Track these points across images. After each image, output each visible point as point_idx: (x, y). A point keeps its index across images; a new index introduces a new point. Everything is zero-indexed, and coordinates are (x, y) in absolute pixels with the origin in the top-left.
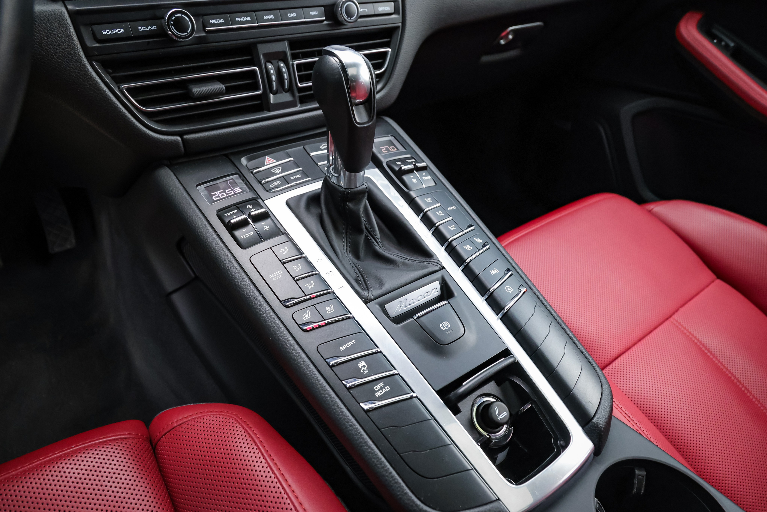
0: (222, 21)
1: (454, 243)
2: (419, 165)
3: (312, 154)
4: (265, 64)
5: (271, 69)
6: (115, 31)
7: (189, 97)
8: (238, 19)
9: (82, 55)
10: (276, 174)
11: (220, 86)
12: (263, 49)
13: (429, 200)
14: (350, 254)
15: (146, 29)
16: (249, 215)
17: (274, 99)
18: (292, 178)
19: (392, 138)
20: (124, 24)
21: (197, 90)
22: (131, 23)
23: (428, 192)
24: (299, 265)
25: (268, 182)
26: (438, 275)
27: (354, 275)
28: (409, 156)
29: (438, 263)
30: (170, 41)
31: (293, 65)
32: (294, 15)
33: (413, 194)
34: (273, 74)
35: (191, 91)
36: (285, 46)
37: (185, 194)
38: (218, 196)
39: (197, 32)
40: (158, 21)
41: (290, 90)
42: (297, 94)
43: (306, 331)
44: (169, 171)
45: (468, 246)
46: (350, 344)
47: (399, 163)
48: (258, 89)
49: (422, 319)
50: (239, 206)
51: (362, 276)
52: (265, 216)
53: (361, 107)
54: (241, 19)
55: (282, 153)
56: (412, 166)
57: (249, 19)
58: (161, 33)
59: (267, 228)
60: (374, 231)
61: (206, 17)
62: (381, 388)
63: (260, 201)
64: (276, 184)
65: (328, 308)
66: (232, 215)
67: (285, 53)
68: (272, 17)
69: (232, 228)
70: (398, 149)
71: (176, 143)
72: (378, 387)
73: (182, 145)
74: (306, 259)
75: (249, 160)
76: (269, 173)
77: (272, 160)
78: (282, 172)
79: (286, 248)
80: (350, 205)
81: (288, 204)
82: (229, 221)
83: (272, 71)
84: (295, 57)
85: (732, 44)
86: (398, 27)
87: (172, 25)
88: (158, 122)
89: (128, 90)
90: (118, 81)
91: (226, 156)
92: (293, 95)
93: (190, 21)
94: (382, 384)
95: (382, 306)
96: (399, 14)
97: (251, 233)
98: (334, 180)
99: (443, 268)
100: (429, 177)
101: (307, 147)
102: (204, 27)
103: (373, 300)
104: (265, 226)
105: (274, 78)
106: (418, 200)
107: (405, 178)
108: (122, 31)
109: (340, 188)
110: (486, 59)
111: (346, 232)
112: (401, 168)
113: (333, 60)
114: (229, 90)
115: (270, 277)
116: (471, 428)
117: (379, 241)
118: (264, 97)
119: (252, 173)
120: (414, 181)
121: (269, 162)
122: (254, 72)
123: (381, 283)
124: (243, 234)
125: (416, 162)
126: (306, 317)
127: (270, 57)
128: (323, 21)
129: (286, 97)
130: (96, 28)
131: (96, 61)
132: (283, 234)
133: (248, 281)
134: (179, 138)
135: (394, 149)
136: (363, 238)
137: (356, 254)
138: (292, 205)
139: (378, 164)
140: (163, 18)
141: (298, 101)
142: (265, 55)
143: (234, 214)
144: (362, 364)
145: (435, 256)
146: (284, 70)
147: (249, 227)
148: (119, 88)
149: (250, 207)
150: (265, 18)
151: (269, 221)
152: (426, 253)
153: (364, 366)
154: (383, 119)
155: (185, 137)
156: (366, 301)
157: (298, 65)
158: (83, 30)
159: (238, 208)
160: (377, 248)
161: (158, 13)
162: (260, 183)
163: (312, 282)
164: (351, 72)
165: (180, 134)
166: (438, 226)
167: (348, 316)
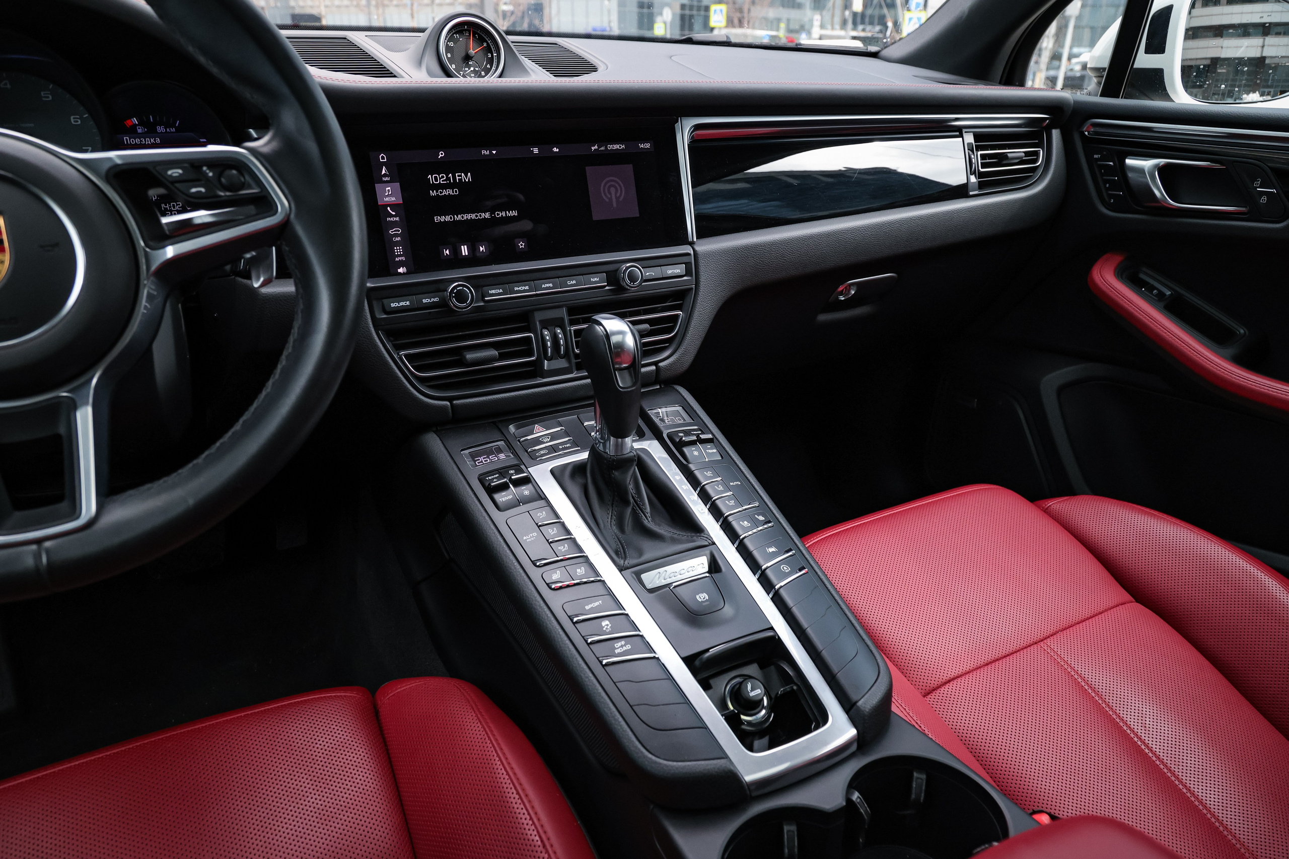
0: (501, 291)
1: (730, 519)
2: (703, 437)
3: (586, 424)
4: (541, 331)
5: (547, 335)
6: (401, 304)
7: (462, 363)
8: (516, 289)
9: (371, 326)
10: (544, 443)
11: (494, 353)
12: (539, 316)
13: (709, 474)
14: (614, 528)
15: (429, 300)
16: (511, 480)
17: (547, 366)
18: (560, 447)
19: (679, 409)
20: (410, 297)
21: (470, 356)
22: (417, 296)
23: (711, 465)
24: (555, 529)
25: (535, 450)
26: (707, 551)
27: (614, 546)
28: (696, 427)
29: (709, 537)
30: (451, 312)
31: (570, 330)
32: (574, 282)
33: (692, 467)
34: (548, 340)
35: (465, 357)
36: (563, 313)
37: (449, 458)
38: (482, 462)
39: (476, 302)
40: (440, 293)
41: (566, 356)
42: (574, 361)
43: (554, 589)
44: (435, 436)
45: (746, 522)
46: (597, 604)
47: (681, 434)
48: (531, 355)
49: (677, 588)
50: (502, 472)
51: (623, 547)
52: (527, 480)
53: (626, 373)
54: (520, 288)
55: (553, 421)
56: (695, 438)
57: (527, 288)
58: (443, 304)
59: (526, 493)
60: (644, 504)
61: (485, 288)
62: (622, 646)
63: (523, 467)
64: (542, 452)
65: (578, 570)
66: (494, 479)
67: (562, 319)
68: (551, 285)
69: (491, 491)
70: (684, 420)
71: (445, 407)
72: (619, 644)
73: (450, 411)
74: (563, 525)
75: (517, 428)
76: (537, 441)
77: (541, 428)
78: (550, 441)
79: (544, 512)
80: (616, 474)
81: (552, 471)
82: (490, 484)
83: (548, 338)
84: (573, 322)
85: (1168, 293)
86: (692, 289)
87: (453, 297)
88: (430, 387)
89: (406, 356)
90: (398, 348)
91: (494, 423)
92: (569, 361)
93: (470, 291)
94: (623, 643)
95: (638, 575)
96: (691, 276)
97: (511, 497)
98: (601, 448)
99: (714, 543)
100: (715, 451)
101: (581, 416)
102: (483, 296)
103: (628, 568)
104: (526, 490)
105: (549, 344)
106: (698, 474)
107: (686, 449)
108: (408, 303)
109: (605, 455)
110: (822, 317)
111: (613, 504)
112: (681, 438)
113: (599, 329)
114: (502, 357)
115: (525, 538)
116: (721, 706)
117: (648, 515)
118: (538, 364)
119: (519, 441)
120: (696, 453)
121: (539, 431)
122: (529, 338)
123: (641, 554)
124: (502, 497)
125: (703, 433)
126: (556, 576)
127: (546, 324)
128: (605, 286)
129: (562, 363)
130: (385, 301)
131: (382, 330)
132: (542, 499)
133: (502, 541)
134: (448, 403)
135: (679, 420)
136: (629, 511)
137: (621, 526)
138: (556, 473)
139: (657, 434)
140: (446, 291)
141: (574, 368)
142: (541, 322)
143: (495, 478)
144: (605, 623)
145: (706, 532)
146: (560, 336)
147: (509, 491)
148: (398, 354)
149: (512, 472)
150: (543, 286)
151: (530, 486)
152: (695, 528)
153: (607, 625)
154: (674, 388)
155: (454, 402)
156: (621, 569)
157: (575, 331)
158: (375, 303)
159: (500, 473)
160: (646, 522)
161: (442, 286)
162: (527, 451)
163: (566, 545)
164: (614, 339)
165: (450, 399)
166: (715, 500)
167: (599, 578)
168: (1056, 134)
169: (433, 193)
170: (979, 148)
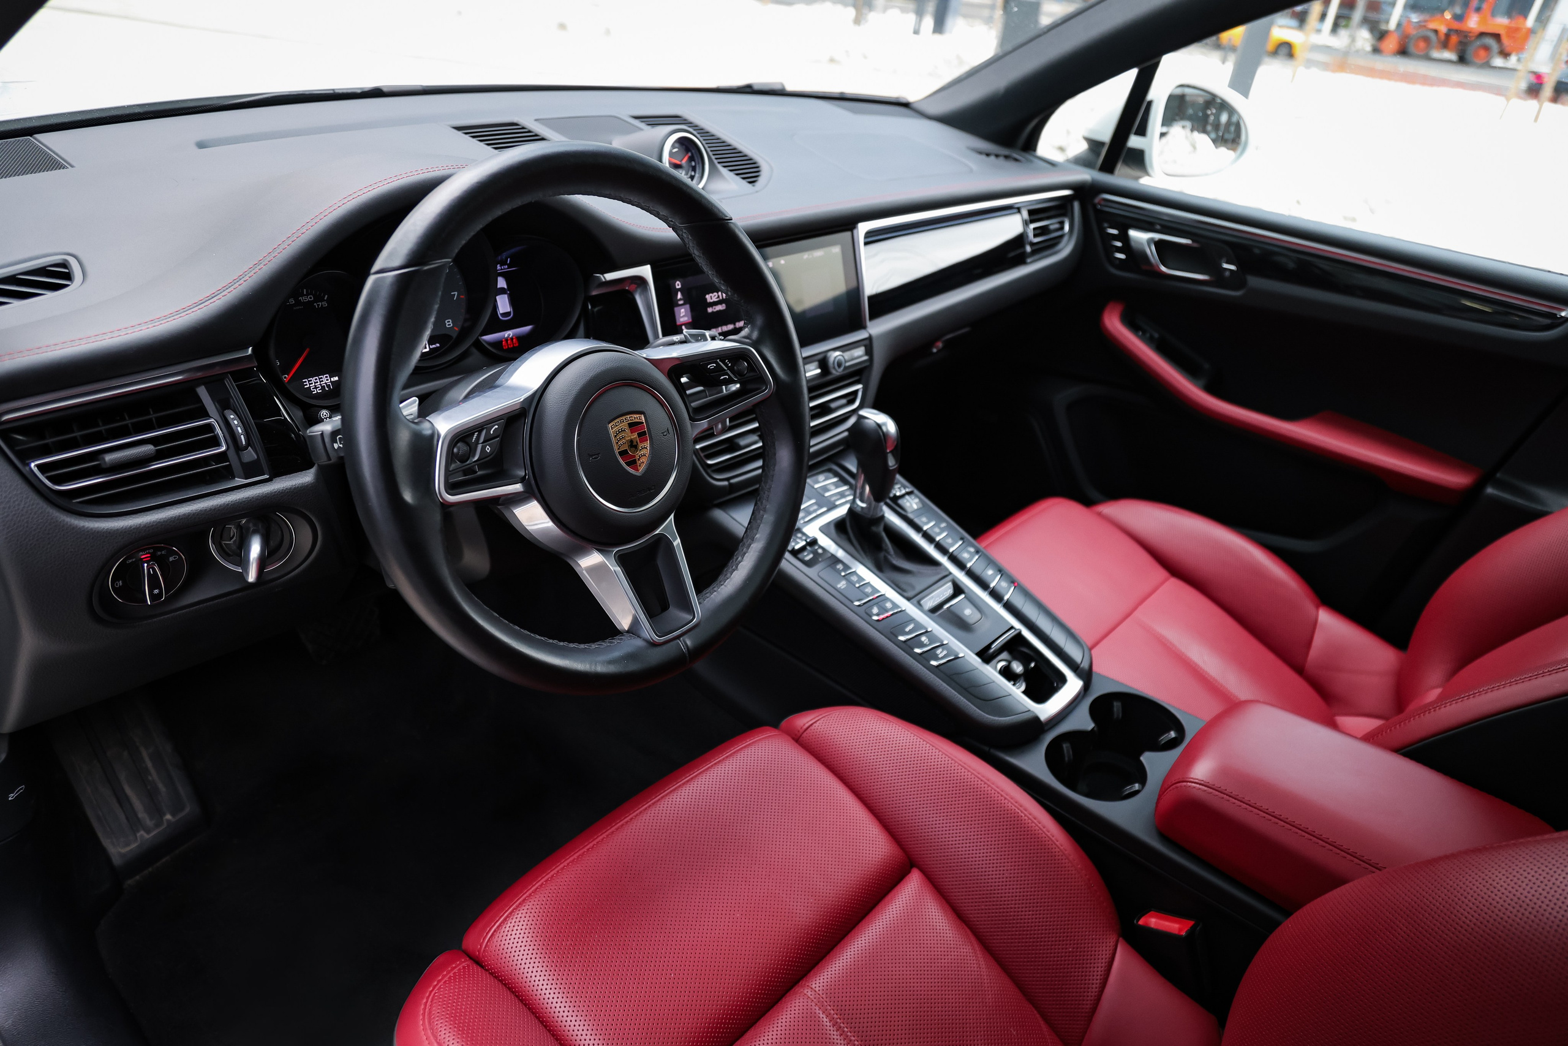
1: (955, 553)
2: (907, 490)
7: (736, 448)
13: (923, 520)
16: (807, 543)
21: (742, 442)
26: (949, 578)
29: (946, 569)
33: (911, 516)
43: (877, 621)
46: (910, 627)
49: (949, 609)
52: (815, 541)
56: (902, 492)
60: (887, 548)
62: (941, 652)
65: (886, 606)
69: (795, 553)
71: (726, 486)
72: (937, 652)
73: (730, 489)
74: (856, 573)
79: (841, 565)
81: (823, 532)
86: (868, 365)
88: (714, 471)
94: (939, 650)
95: (919, 602)
96: (868, 355)
97: (812, 556)
98: (860, 509)
99: (951, 573)
100: (917, 500)
103: (911, 598)
106: (917, 520)
107: (900, 502)
109: (866, 515)
112: (895, 494)
115: (840, 587)
120: (908, 504)
123: (913, 588)
124: (805, 557)
125: (903, 487)
126: (875, 612)
128: (819, 373)
132: (836, 560)
134: (728, 483)
144: (923, 639)
147: (808, 552)
151: (820, 548)
152: (934, 563)
153: (925, 640)
155: (731, 482)
156: (908, 600)
163: (869, 588)
164: (882, 430)
165: (728, 479)
166: (939, 541)
167: (899, 610)
168: (1076, 205)
169: (710, 310)
170: (1032, 221)
